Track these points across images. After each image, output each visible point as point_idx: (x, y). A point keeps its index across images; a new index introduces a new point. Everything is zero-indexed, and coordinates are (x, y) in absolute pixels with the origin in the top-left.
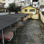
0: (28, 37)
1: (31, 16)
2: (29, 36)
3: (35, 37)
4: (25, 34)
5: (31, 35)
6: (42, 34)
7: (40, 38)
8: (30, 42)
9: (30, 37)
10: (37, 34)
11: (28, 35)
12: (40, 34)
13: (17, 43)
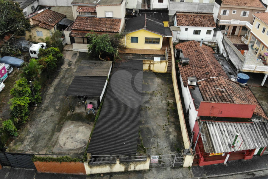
0: (152, 131)
1: (150, 67)
2: (153, 129)
3: (159, 130)
4: (146, 126)
5: (155, 127)
6: (168, 124)
7: (165, 131)
8: (154, 138)
9: (153, 131)
10: (162, 124)
11: (151, 128)
12: (166, 125)
13: (142, 140)
